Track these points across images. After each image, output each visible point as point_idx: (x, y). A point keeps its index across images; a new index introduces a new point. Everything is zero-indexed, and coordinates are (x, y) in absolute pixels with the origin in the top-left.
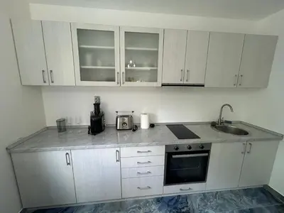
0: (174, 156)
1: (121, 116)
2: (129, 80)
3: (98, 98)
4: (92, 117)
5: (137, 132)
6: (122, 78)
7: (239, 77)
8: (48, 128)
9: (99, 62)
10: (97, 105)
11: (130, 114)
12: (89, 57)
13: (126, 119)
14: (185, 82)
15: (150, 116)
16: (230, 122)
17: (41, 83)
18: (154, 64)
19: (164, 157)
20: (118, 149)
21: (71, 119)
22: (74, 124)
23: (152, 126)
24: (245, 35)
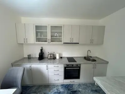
0: (66, 68)
1: (50, 54)
2: (52, 41)
3: (42, 48)
4: (39, 54)
5: (55, 60)
6: (50, 41)
7: (92, 40)
8: (25, 58)
9: (42, 36)
10: (42, 50)
11: (53, 53)
12: (39, 34)
13: (52, 55)
14: (72, 42)
16: (91, 57)
17: (23, 43)
19: (63, 69)
20: (47, 65)
21: (32, 55)
22: (33, 57)
23: (61, 58)
24: (93, 26)
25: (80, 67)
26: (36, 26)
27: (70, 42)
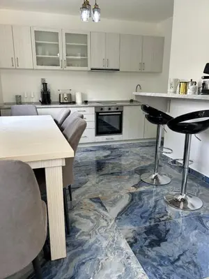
0: (100, 114)
2: (68, 65)
6: (64, 64)
7: (142, 64)
10: (45, 85)
11: (69, 92)
12: (40, 49)
14: (107, 68)
15: (83, 95)
17: (11, 66)
18: (85, 54)
23: (86, 102)
24: (143, 36)
25: (122, 112)
26: (35, 31)
27: (102, 67)
